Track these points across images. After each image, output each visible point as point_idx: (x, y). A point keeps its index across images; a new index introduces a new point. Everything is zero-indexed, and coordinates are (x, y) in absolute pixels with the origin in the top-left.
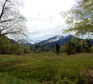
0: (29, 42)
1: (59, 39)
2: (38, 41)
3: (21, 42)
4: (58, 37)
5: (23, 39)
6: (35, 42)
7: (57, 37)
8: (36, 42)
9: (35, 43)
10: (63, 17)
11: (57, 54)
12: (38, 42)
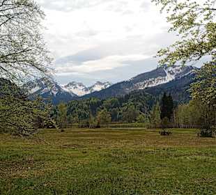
0: (67, 90)
1: (173, 77)
2: (99, 83)
3: (37, 88)
4: (170, 69)
5: (43, 79)
6: (87, 90)
7: (166, 72)
8: (90, 88)
9: (89, 92)
10: (161, 5)
11: (164, 134)
12: (98, 88)
